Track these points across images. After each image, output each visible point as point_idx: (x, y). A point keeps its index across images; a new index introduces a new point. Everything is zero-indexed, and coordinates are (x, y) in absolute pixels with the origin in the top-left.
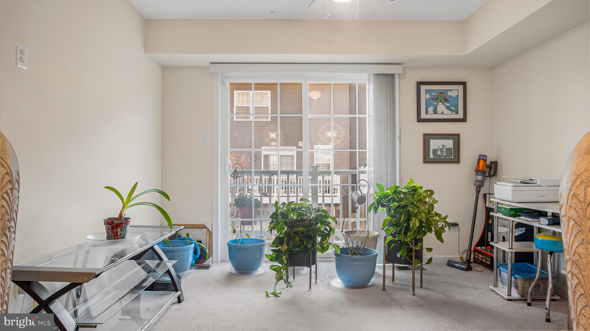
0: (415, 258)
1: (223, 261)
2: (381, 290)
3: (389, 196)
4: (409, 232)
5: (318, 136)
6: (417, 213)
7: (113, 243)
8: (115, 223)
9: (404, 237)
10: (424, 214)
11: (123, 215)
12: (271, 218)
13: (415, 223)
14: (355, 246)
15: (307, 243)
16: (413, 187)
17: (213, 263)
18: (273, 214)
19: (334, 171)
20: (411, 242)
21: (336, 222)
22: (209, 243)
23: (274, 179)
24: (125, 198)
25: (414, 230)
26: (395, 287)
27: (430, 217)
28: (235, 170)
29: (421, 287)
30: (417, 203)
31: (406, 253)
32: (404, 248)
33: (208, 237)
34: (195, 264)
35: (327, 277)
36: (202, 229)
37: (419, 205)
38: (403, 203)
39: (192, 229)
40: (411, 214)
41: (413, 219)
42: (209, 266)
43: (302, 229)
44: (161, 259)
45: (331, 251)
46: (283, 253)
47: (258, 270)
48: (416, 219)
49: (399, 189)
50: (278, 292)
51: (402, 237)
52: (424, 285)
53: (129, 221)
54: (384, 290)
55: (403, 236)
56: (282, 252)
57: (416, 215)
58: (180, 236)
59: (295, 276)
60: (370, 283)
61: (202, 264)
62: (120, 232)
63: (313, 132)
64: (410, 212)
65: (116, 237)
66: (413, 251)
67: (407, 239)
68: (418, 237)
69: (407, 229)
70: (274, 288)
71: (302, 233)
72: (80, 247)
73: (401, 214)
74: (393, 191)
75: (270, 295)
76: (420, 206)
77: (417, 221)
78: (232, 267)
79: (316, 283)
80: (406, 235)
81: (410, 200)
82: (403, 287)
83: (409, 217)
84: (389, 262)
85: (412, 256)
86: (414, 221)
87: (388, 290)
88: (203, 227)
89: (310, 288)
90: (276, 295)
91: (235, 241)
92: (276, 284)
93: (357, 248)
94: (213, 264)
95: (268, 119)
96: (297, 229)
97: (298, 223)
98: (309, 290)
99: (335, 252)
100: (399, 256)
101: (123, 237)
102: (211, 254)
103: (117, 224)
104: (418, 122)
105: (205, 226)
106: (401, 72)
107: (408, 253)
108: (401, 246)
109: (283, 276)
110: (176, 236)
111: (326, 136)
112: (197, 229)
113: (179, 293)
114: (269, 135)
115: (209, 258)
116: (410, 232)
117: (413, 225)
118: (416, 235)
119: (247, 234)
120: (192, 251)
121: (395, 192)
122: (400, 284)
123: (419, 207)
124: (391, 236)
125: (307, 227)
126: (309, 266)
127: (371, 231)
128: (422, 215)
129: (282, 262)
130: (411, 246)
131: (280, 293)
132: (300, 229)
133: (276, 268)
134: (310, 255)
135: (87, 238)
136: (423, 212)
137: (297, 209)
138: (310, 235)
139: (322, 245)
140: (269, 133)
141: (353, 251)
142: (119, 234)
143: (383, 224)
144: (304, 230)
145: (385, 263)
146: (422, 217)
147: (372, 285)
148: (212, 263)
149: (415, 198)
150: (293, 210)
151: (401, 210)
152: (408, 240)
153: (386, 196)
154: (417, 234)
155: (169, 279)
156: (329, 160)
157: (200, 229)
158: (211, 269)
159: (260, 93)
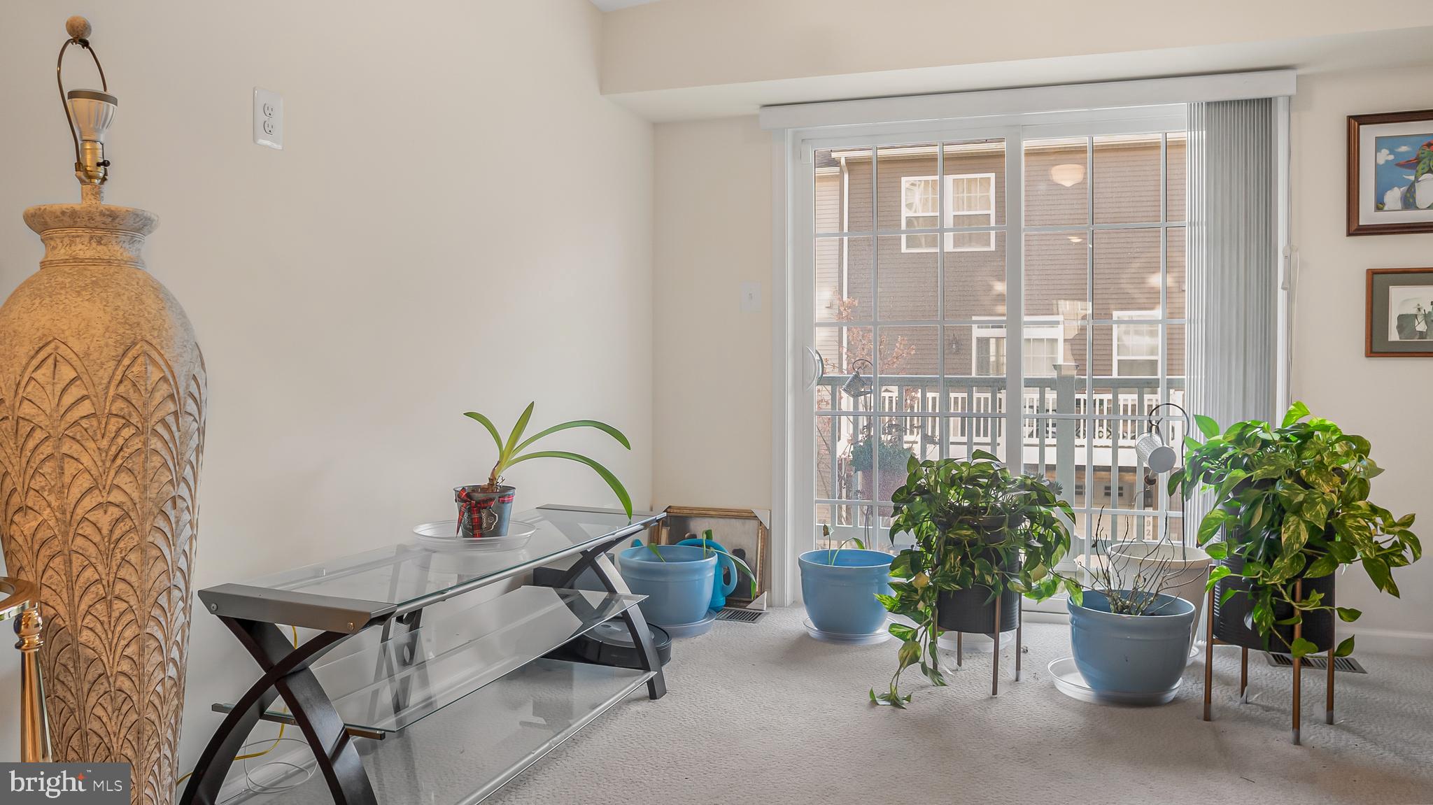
0: (1303, 635)
1: (795, 603)
2: (1198, 718)
3: (1225, 450)
4: (1278, 559)
5: (1122, 286)
6: (1301, 503)
7: (472, 546)
8: (475, 499)
9: (1264, 572)
10: (1323, 507)
11: (500, 481)
12: (893, 499)
13: (1295, 533)
14: (1128, 587)
15: (984, 572)
16: (1299, 426)
17: (771, 606)
18: (901, 490)
19: (1167, 379)
20: (1290, 588)
21: (1074, 518)
22: (762, 556)
23: (1000, 399)
24: (505, 439)
25: (1292, 552)
26: (1244, 712)
27: (1347, 517)
28: (856, 376)
29: (1330, 721)
30: (1308, 474)
31: (1271, 618)
32: (1264, 605)
33: (760, 541)
34: (725, 606)
35: (1049, 667)
36: (747, 521)
37: (1316, 479)
38: (1258, 474)
39: (721, 521)
40: (1285, 506)
41: (1291, 519)
42: (760, 614)
43: (969, 533)
44: (611, 589)
45: (1062, 597)
46: (918, 595)
47: (878, 632)
48: (1301, 522)
49: (1255, 431)
50: (901, 694)
51: (1255, 571)
52: (1339, 717)
53: (509, 495)
54: (1207, 717)
55: (1261, 570)
56: (916, 591)
57: (1298, 510)
58: (694, 536)
59: (964, 655)
60: (1172, 695)
61: (745, 607)
62: (487, 519)
63: (1037, 273)
64: (1282, 500)
65: (477, 532)
66: (1298, 613)
67: (1271, 579)
68: (1308, 575)
69: (1273, 550)
70: (891, 684)
71: (972, 543)
72: (403, 550)
73: (1254, 505)
74: (1232, 437)
75: (881, 702)
76: (1319, 484)
77: (1303, 526)
78: (811, 621)
79: (1017, 680)
80: (1271, 563)
81: (1283, 466)
82: (1269, 715)
83: (1279, 512)
84: (1224, 639)
85: (1292, 627)
86: (1292, 528)
87: (1219, 719)
88: (749, 516)
89: (995, 692)
90: (895, 702)
91: (824, 556)
92: (898, 673)
93: (1135, 594)
94: (770, 610)
95: (990, 245)
96: (956, 534)
97: (960, 517)
98: (991, 698)
99: (1071, 602)
100: (1249, 625)
101: (497, 532)
102: (765, 586)
103: (480, 501)
104: (1349, 234)
105: (753, 515)
106: (1292, 91)
107: (1279, 618)
108: (1256, 596)
109: (918, 653)
110: (686, 536)
111: (1147, 286)
112: (734, 520)
113: (652, 674)
114: (990, 288)
115: (762, 593)
116: (1282, 560)
117: (1289, 538)
118: (1299, 569)
119: (855, 539)
120: (710, 575)
121: (1240, 440)
122: (1263, 707)
123: (1316, 487)
124: (1225, 567)
125: (987, 528)
126: (992, 631)
127: (1191, 549)
128: (1318, 511)
129: (919, 617)
130: (1288, 600)
131: (908, 699)
132: (964, 532)
133: (904, 632)
134: (994, 602)
135: (416, 531)
136: (1324, 501)
137: (964, 478)
138: (995, 550)
139: (1027, 578)
140: (991, 283)
141: (1121, 601)
142: (484, 525)
143: (1200, 532)
144: (976, 536)
145: (1211, 643)
146: (1317, 514)
147: (1176, 701)
148: (769, 606)
149: (1305, 459)
150: (953, 482)
151: (1255, 493)
152: (1276, 580)
153: (1216, 453)
154: (1302, 566)
155: (628, 638)
156: (1153, 351)
157: (741, 521)
158: (762, 622)
159: (969, 180)
